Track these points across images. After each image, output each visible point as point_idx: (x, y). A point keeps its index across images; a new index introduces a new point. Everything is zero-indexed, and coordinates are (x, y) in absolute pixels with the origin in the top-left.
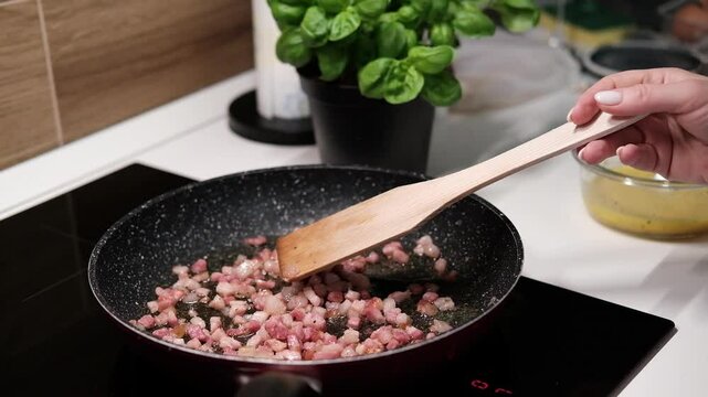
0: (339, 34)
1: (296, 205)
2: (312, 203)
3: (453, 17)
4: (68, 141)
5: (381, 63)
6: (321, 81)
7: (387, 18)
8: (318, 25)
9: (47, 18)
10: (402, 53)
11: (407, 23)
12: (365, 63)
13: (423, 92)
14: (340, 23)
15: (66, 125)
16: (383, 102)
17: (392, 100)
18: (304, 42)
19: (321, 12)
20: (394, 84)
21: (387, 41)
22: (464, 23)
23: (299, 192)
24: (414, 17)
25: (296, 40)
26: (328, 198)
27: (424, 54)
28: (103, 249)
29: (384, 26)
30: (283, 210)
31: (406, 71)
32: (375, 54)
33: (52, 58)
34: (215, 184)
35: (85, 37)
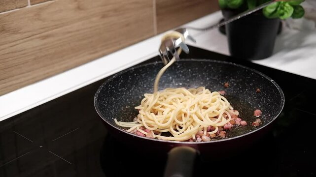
1: (178, 77)
2: (185, 76)
4: (158, 34)
15: (158, 27)
17: (281, 17)
20: (282, 11)
23: (179, 71)
26: (192, 74)
28: (99, 95)
30: (172, 79)
31: (284, 5)
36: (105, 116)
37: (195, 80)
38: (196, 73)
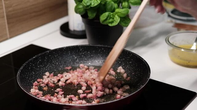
0: (94, 5)
4: (11, 37)
5: (107, 14)
6: (88, 19)
8: (87, 2)
10: (113, 11)
11: (115, 2)
12: (102, 14)
14: (94, 1)
15: (10, 32)
16: (107, 25)
17: (110, 25)
18: (83, 7)
20: (111, 20)
21: (109, 7)
25: (81, 7)
26: (90, 55)
27: (120, 11)
28: (22, 70)
29: (108, 2)
31: (114, 16)
32: (105, 11)
33: (6, 12)
34: (56, 50)
35: (16, 6)
38: (93, 54)
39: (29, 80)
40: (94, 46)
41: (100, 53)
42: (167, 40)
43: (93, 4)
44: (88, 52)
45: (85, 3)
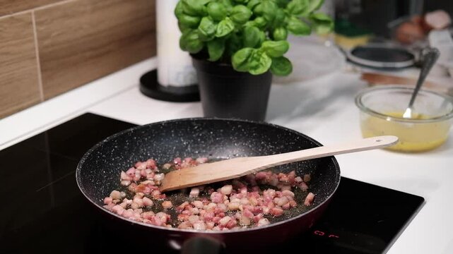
0: (221, 33)
1: (195, 142)
2: (205, 141)
3: (287, 24)
4: (46, 99)
5: (246, 51)
6: (209, 61)
7: (249, 24)
8: (209, 28)
9: (37, 24)
10: (258, 45)
11: (261, 27)
12: (235, 51)
13: (271, 68)
14: (222, 27)
15: (45, 89)
16: (248, 74)
17: (253, 72)
18: (199, 39)
19: (211, 20)
20: (254, 63)
21: (249, 38)
22: (294, 28)
23: (197, 134)
24: (264, 24)
25: (194, 37)
26: (214, 138)
27: (272, 46)
29: (247, 29)
30: (187, 145)
31: (260, 55)
32: (242, 45)
33: (39, 48)
34: (147, 127)
36: (92, 196)
37: (219, 147)
38: (220, 136)
39: (97, 185)
40: (222, 121)
41: (233, 134)
42: (358, 100)
43: (219, 31)
44: (210, 132)
45: (203, 30)
